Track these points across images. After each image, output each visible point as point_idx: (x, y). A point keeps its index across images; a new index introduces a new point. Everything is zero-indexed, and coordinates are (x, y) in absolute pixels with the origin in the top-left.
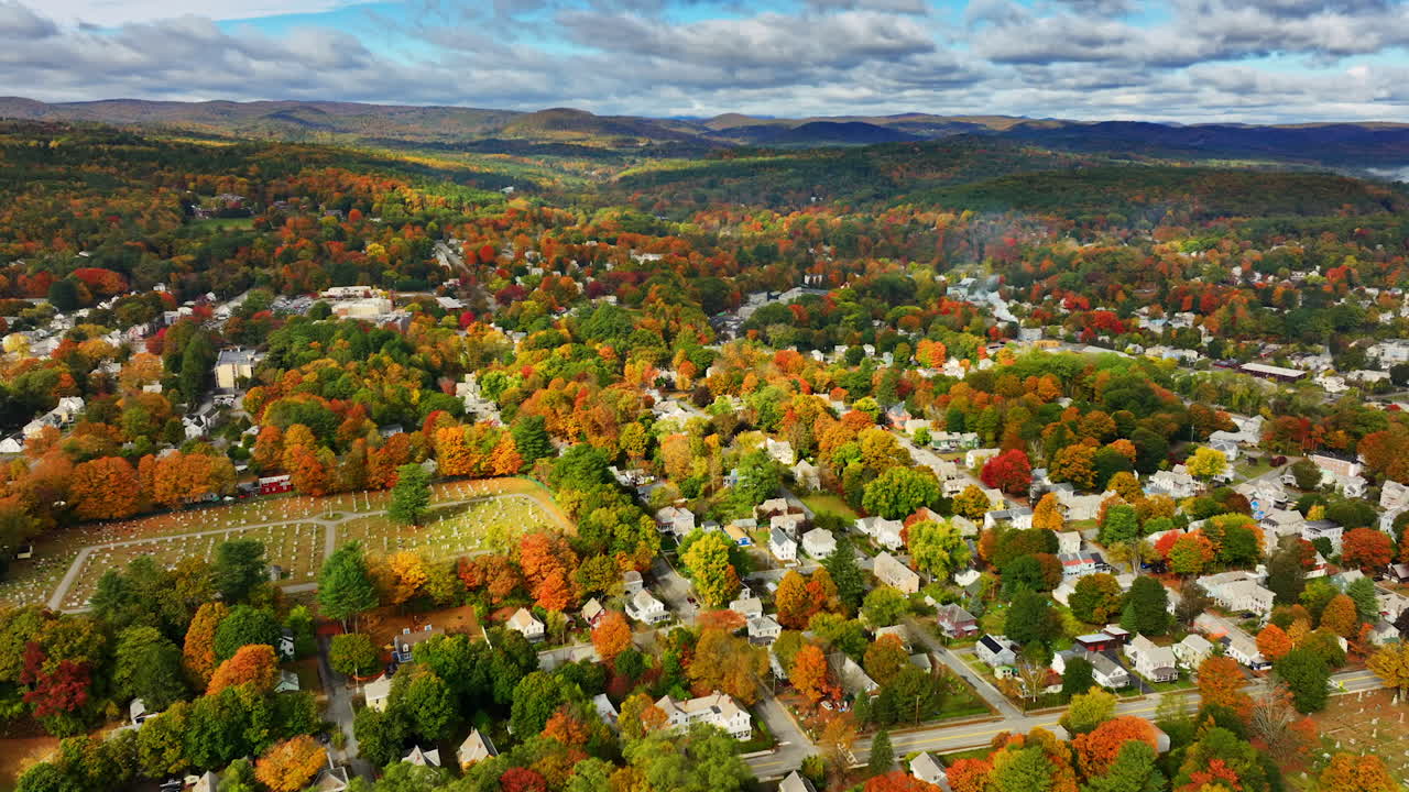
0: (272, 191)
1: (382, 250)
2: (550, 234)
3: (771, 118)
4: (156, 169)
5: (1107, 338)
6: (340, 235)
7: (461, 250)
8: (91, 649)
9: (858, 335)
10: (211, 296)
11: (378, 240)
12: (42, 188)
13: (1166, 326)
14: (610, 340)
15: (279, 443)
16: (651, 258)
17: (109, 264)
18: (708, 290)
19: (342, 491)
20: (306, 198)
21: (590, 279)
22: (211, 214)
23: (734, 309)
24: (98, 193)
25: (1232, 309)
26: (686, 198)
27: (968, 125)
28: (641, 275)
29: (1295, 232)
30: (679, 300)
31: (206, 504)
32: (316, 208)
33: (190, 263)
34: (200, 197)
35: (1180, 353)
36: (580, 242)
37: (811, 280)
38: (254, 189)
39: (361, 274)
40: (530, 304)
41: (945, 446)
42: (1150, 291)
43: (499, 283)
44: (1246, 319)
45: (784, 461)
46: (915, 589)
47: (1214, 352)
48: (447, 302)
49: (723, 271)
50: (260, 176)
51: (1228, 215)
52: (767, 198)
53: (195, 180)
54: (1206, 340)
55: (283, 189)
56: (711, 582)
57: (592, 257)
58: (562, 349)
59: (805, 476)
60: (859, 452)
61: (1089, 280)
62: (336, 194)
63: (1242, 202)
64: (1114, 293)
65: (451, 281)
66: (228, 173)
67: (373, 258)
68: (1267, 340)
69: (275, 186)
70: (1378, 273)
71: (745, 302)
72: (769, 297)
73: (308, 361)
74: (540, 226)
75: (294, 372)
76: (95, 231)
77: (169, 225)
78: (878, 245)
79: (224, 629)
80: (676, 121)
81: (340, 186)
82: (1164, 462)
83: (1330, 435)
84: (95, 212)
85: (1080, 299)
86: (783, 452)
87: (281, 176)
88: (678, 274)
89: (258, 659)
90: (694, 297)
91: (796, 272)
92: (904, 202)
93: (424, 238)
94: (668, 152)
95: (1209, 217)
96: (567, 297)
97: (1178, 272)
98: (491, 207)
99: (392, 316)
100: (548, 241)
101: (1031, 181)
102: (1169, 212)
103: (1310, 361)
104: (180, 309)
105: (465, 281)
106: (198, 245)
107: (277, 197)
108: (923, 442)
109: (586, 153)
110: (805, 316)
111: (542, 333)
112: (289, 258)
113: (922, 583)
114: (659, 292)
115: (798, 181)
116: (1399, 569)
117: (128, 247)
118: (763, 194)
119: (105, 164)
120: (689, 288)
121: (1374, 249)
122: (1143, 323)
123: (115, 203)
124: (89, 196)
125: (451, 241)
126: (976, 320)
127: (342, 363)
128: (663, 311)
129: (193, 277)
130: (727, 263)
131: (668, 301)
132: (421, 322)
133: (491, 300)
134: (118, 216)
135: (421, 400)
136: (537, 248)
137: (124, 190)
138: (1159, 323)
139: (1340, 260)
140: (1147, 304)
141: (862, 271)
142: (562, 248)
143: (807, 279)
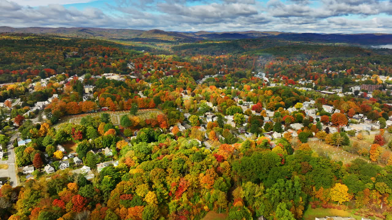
0: (84, 51)
1: (115, 65)
2: (155, 61)
3: (212, 32)
4: (55, 45)
5: (291, 86)
6: (104, 61)
7: (134, 65)
8: (83, 129)
9: (230, 84)
10: (76, 75)
11: (114, 62)
12: (29, 50)
13: (305, 83)
14: (172, 84)
15: (105, 101)
16: (181, 67)
17: (51, 68)
18: (195, 74)
19: (119, 110)
20: (93, 53)
21: (166, 72)
22: (71, 57)
23: (201, 79)
24: (43, 51)
25: (321, 78)
26: (189, 53)
27: (267, 34)
28: (178, 71)
29: (341, 61)
30: (188, 76)
31: (92, 112)
32: (96, 55)
33: (70, 68)
34: (67, 53)
35: (307, 89)
36: (163, 63)
37: (220, 73)
38: (80, 51)
39: (111, 71)
40: (153, 77)
41: (246, 104)
42: (303, 75)
43: (144, 72)
44: (324, 81)
45: (210, 106)
46: (235, 127)
47: (315, 88)
48: (132, 77)
49: (199, 70)
50: (81, 47)
51: (328, 57)
52: (211, 53)
53: (65, 48)
54: (314, 86)
55: (87, 51)
56: (194, 123)
57: (166, 67)
58: (161, 85)
59: (215, 109)
60: (226, 104)
61: (288, 72)
62: (101, 52)
63: (331, 54)
64: (294, 75)
65: (133, 72)
66: (73, 46)
67: (114, 67)
68: (328, 86)
69: (85, 50)
70: (359, 71)
71: (204, 77)
72: (210, 76)
73: (106, 87)
74: (153, 60)
75: (103, 89)
76: (44, 60)
77: (62, 59)
78: (238, 65)
79: (106, 126)
80: (187, 33)
81: (101, 50)
82: (291, 106)
83: (329, 102)
84: (44, 56)
85: (286, 77)
86: (210, 105)
87: (86, 47)
88: (187, 71)
89: (113, 131)
90: (191, 76)
91: (217, 71)
92: (245, 54)
93: (125, 62)
94: (185, 41)
95: (323, 58)
96: (161, 76)
97: (310, 71)
98: (140, 55)
99: (121, 79)
100: (155, 63)
101: (278, 48)
102: (313, 57)
103: (337, 90)
104: (70, 78)
105: (136, 72)
106: (71, 63)
107: (86, 53)
108: (241, 103)
109: (162, 41)
110: (218, 80)
111: (156, 82)
112: (94, 66)
113: (236, 126)
114: (183, 74)
115: (219, 49)
116: (331, 123)
117: (55, 64)
118: (209, 52)
119: (42, 44)
120: (190, 74)
121: (359, 65)
122: (300, 82)
123: (47, 54)
124: (41, 52)
125: (131, 63)
126: (260, 81)
127: (113, 87)
128: (184, 79)
129: (71, 71)
130: (200, 68)
131: (185, 76)
132: (128, 80)
133: (143, 76)
134: (49, 57)
135: (131, 95)
136: (152, 65)
137: (49, 50)
138: (304, 82)
139: (350, 68)
140: (302, 78)
141: (233, 70)
142: (159, 64)
143: (219, 72)
